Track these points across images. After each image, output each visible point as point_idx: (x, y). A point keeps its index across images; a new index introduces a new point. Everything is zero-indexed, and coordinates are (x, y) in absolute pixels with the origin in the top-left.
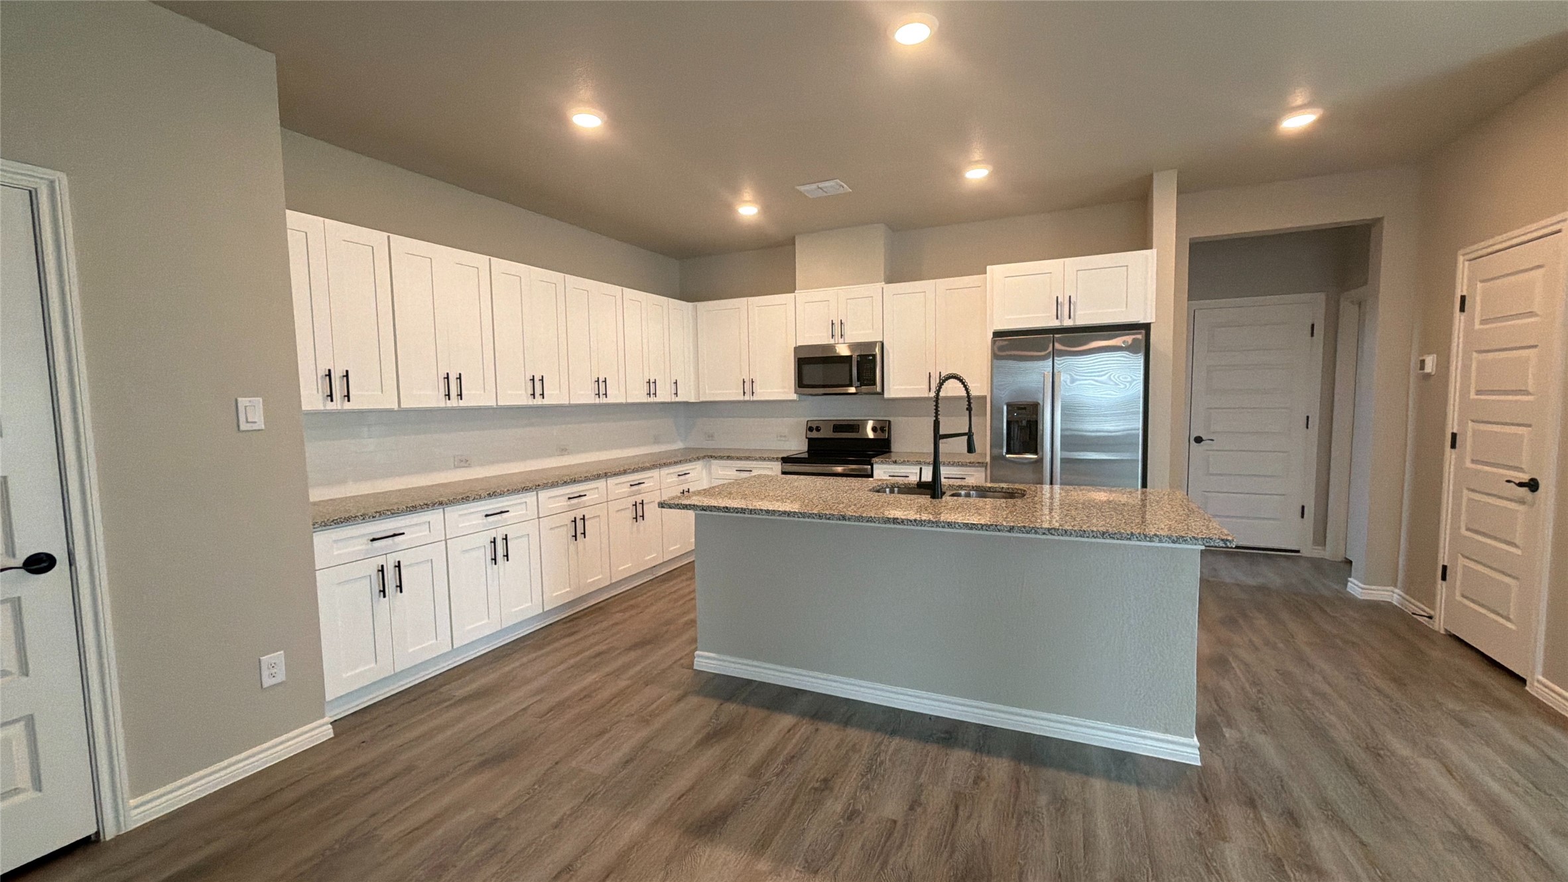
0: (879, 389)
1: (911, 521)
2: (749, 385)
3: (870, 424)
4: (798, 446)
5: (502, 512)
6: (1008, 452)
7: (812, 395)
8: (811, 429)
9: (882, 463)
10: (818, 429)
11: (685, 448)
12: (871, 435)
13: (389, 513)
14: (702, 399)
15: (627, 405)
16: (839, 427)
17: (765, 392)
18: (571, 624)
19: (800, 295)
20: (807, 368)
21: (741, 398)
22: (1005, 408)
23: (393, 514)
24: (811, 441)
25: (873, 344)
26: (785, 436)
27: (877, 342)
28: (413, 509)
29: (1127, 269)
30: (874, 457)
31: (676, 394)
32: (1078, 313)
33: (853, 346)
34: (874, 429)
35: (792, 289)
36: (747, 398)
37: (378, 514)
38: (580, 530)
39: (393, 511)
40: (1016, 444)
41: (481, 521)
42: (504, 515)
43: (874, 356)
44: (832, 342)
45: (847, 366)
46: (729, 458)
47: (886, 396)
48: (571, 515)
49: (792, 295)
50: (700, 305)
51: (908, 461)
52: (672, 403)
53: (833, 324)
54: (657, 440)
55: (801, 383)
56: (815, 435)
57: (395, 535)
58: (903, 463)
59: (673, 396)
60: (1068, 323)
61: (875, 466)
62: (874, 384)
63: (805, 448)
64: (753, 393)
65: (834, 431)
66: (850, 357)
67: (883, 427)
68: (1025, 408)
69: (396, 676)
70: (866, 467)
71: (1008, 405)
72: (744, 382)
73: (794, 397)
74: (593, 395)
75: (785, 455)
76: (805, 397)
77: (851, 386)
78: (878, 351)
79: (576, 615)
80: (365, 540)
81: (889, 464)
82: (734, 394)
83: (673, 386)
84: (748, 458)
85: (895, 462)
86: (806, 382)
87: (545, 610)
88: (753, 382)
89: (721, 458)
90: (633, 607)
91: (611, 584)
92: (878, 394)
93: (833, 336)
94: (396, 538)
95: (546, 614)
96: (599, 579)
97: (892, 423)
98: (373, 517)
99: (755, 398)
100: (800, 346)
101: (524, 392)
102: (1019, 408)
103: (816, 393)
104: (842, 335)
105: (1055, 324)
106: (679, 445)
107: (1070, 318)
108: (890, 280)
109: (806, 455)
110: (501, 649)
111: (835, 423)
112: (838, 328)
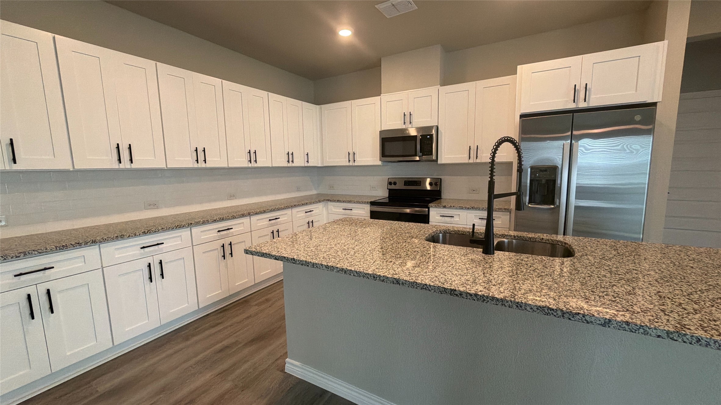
0: (434, 157)
1: (471, 295)
2: (352, 156)
3: (428, 181)
4: (382, 193)
5: (158, 244)
6: (530, 202)
7: (391, 162)
8: (390, 183)
9: (436, 207)
10: (395, 183)
11: (318, 194)
12: (428, 188)
13: (36, 253)
14: (325, 165)
15: (273, 168)
16: (408, 182)
17: (361, 161)
18: (222, 314)
19: (385, 97)
20: (387, 144)
21: (347, 164)
22: (529, 170)
23: (40, 253)
24: (390, 190)
25: (431, 128)
26: (375, 188)
27: (434, 126)
28: (63, 248)
29: (639, 59)
30: (430, 203)
31: (308, 161)
32: (593, 96)
33: (419, 129)
34: (431, 184)
35: (379, 94)
36: (351, 164)
37: (22, 255)
38: (228, 252)
39: (40, 251)
40: (538, 197)
41: (137, 252)
42: (160, 246)
43: (431, 136)
44: (404, 127)
45: (414, 142)
46: (338, 201)
47: (439, 162)
48: (221, 242)
49: (379, 97)
50: (322, 106)
51: (453, 207)
52: (306, 167)
53: (404, 115)
54: (298, 190)
55: (384, 154)
56: (393, 187)
57: (45, 269)
58: (450, 207)
59: (306, 163)
60: (582, 105)
61: (431, 209)
62: (431, 154)
63: (387, 195)
64: (354, 161)
65: (404, 185)
66: (416, 136)
67: (437, 183)
68: (546, 171)
69: (53, 375)
70: (424, 209)
71: (532, 168)
72: (349, 154)
73: (379, 163)
74: (247, 162)
75: (373, 200)
76: (387, 163)
77: (416, 155)
78: (434, 132)
79: (227, 308)
80: (11, 275)
81: (440, 208)
82: (344, 162)
83: (306, 157)
84: (350, 202)
85: (445, 207)
86: (387, 154)
87: (200, 307)
88: (354, 154)
89: (334, 201)
90: (267, 300)
91: (255, 284)
92: (433, 161)
93: (404, 123)
94: (47, 271)
95: (199, 310)
96: (246, 282)
97: (442, 180)
98: (17, 257)
99: (356, 164)
100: (383, 131)
101: (190, 159)
102: (541, 171)
103: (393, 160)
104: (410, 122)
105: (571, 106)
106: (314, 192)
107: (585, 101)
108: (444, 83)
109: (387, 201)
110: (156, 341)
111: (406, 180)
112: (408, 117)
